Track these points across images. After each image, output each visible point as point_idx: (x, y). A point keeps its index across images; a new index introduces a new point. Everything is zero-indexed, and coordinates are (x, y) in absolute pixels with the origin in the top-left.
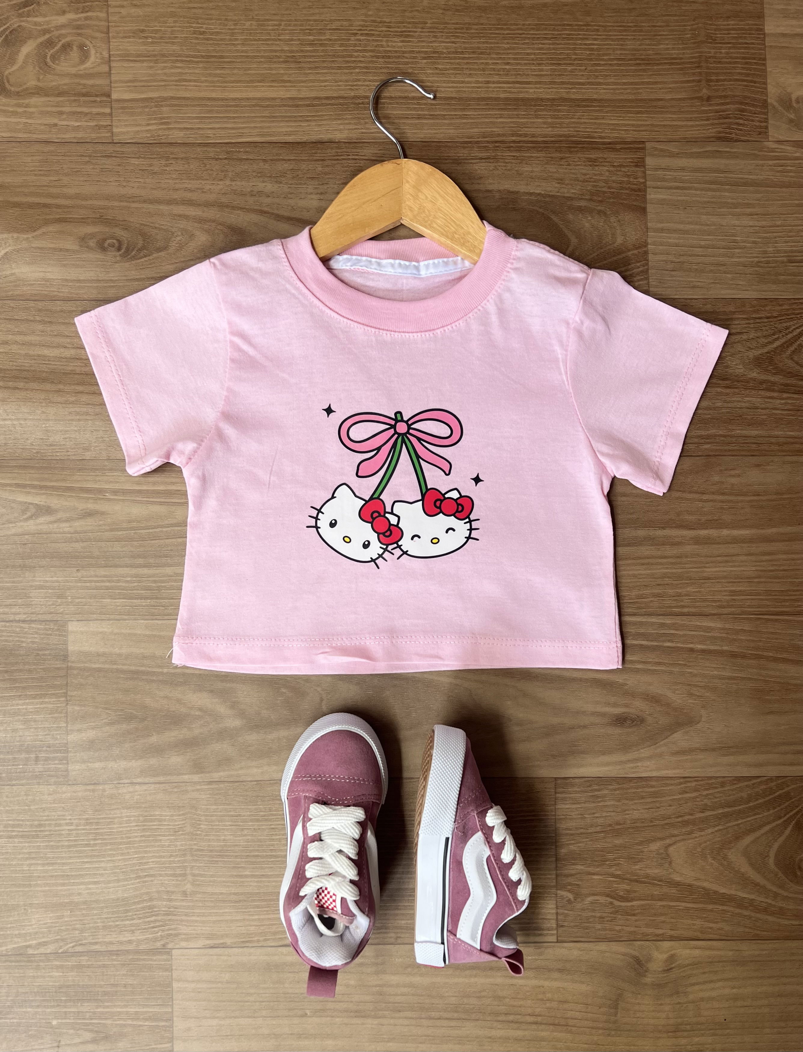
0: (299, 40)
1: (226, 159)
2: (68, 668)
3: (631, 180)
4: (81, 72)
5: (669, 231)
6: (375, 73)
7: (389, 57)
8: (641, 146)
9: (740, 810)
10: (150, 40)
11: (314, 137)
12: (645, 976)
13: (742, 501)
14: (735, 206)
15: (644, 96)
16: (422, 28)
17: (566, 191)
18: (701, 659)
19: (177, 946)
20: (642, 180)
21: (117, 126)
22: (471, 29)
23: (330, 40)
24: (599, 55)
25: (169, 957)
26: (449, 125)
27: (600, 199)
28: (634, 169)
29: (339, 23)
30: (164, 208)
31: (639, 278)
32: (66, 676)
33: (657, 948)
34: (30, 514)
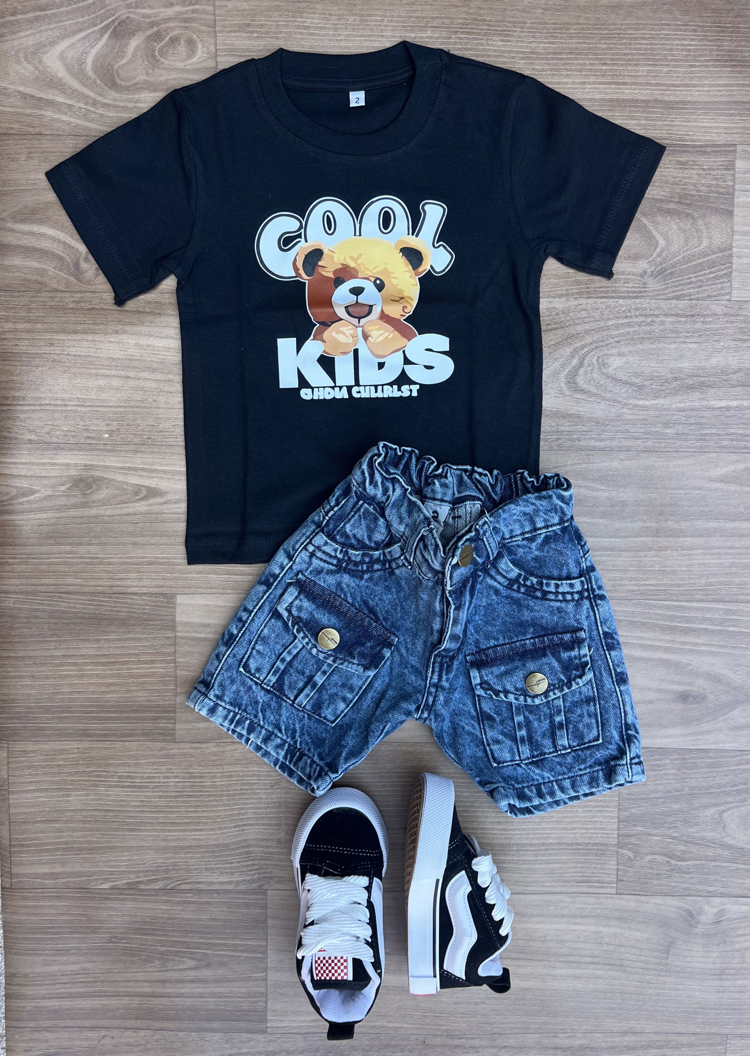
2: (176, 637)
3: (720, 183)
4: (188, 67)
8: (731, 149)
10: (256, 35)
12: (696, 927)
15: (738, 98)
16: (522, 28)
19: (272, 888)
20: (731, 183)
22: (569, 29)
23: (432, 38)
24: (695, 56)
25: (265, 897)
27: (688, 202)
28: (724, 172)
29: (439, 21)
31: (722, 280)
32: (175, 645)
33: (708, 903)
34: (141, 495)
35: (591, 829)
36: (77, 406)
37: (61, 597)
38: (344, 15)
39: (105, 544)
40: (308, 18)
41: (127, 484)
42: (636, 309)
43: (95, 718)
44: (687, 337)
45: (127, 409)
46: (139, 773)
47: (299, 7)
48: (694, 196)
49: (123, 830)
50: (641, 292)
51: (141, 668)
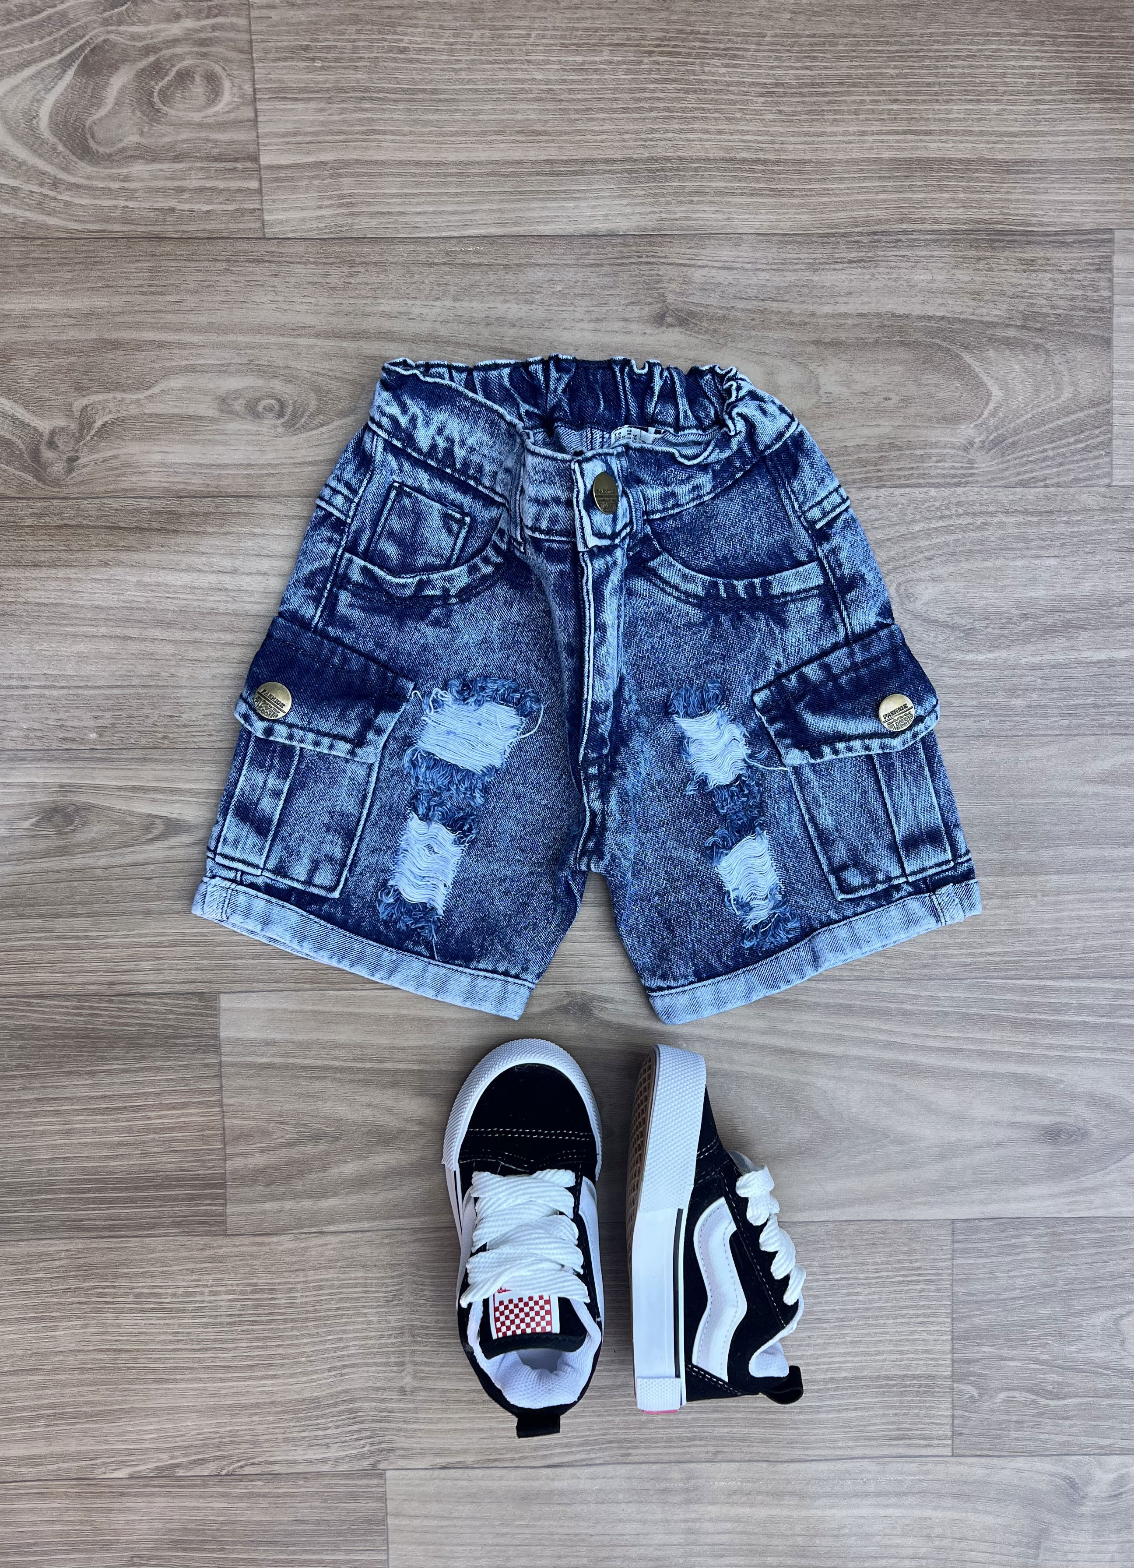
0: (560, 62)
1: (445, 264)
2: (220, 1064)
3: (1089, 293)
4: (209, 120)
6: (681, 118)
7: (705, 91)
8: (1106, 236)
10: (319, 64)
11: (585, 228)
12: (1082, 1505)
15: (1115, 154)
16: (759, 44)
17: (985, 311)
19: (393, 1466)
20: (1106, 294)
21: (270, 211)
22: (837, 44)
23: (611, 62)
24: (1043, 85)
25: (381, 1481)
26: (800, 205)
27: (1038, 325)
28: (1093, 275)
29: (622, 34)
30: (348, 345)
31: (1096, 453)
32: (219, 1076)
33: (1100, 1464)
34: (156, 832)
35: (907, 1352)
36: (44, 687)
37: (29, 1004)
38: (463, 27)
39: (98, 914)
40: (406, 34)
41: (131, 814)
42: (959, 504)
43: (94, 1201)
44: (1042, 547)
45: (126, 691)
46: (169, 1287)
47: (390, 17)
48: (1048, 315)
49: (146, 1381)
50: (965, 475)
51: (165, 1117)
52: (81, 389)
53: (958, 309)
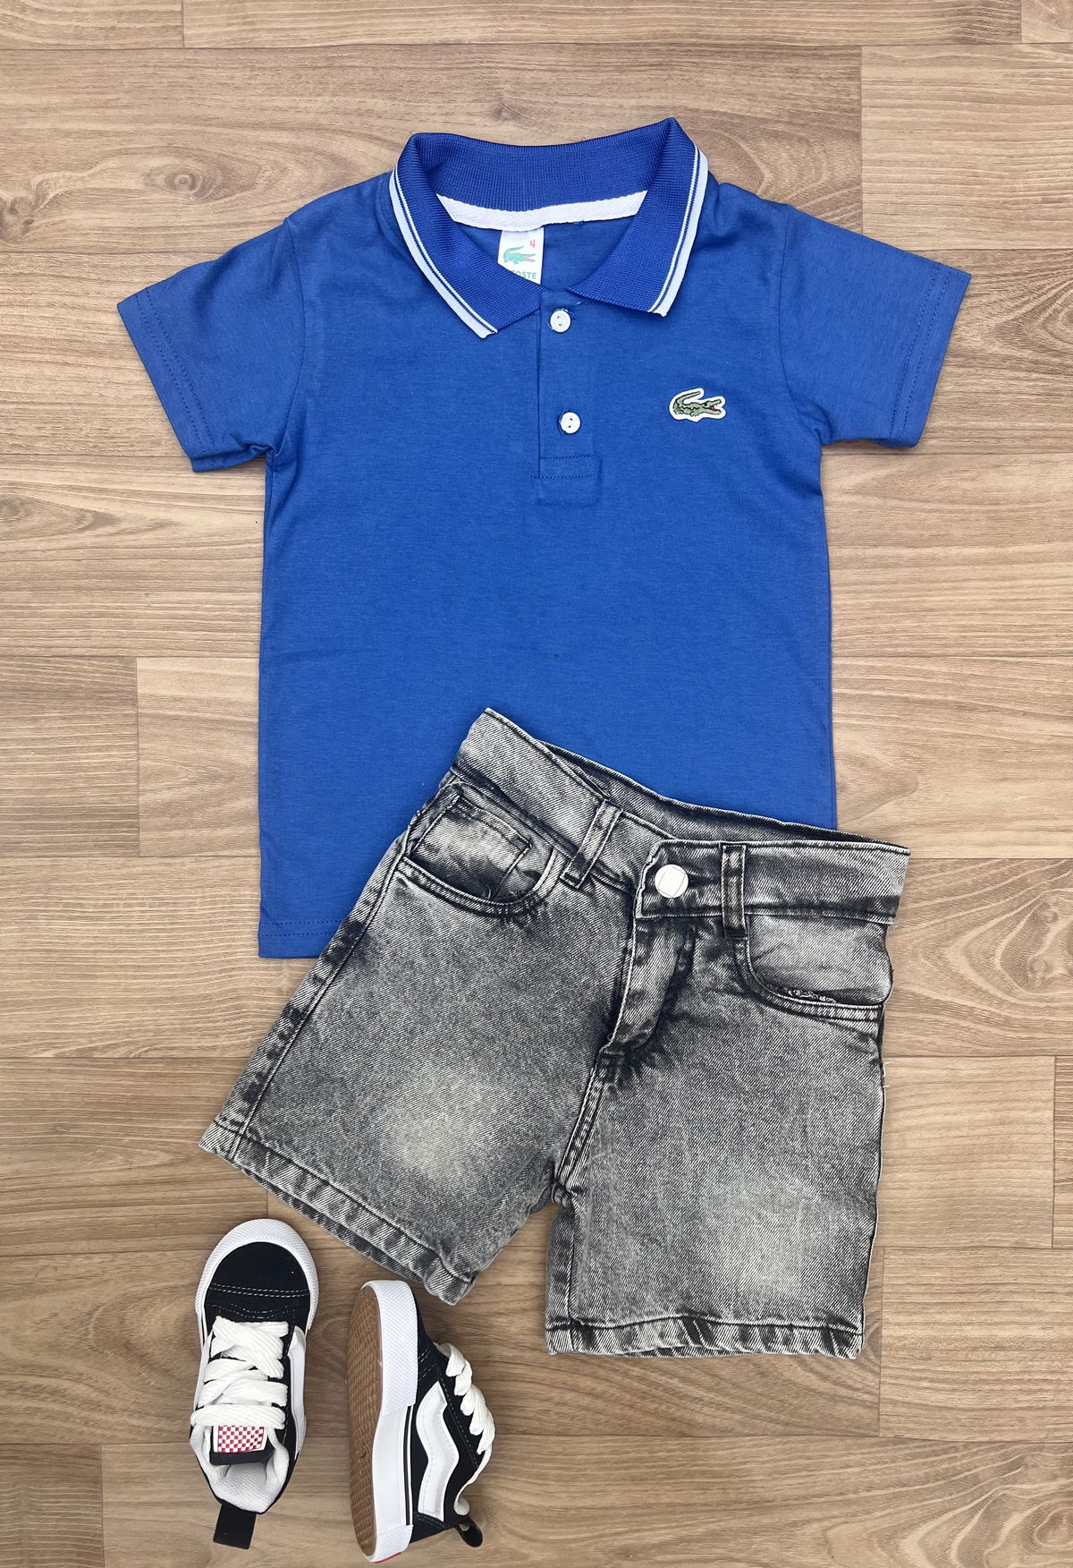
1: (325, 67)
5: (889, 163)
9: (964, 899)
11: (437, 38)
13: (976, 511)
14: (978, 128)
17: (758, 110)
18: (920, 712)
21: (188, 28)
26: (611, 22)
30: (250, 134)
52: (36, 167)
53: (737, 107)
